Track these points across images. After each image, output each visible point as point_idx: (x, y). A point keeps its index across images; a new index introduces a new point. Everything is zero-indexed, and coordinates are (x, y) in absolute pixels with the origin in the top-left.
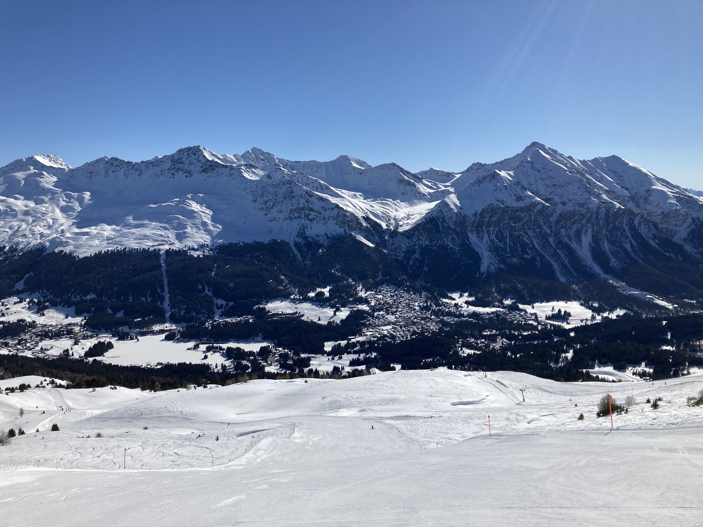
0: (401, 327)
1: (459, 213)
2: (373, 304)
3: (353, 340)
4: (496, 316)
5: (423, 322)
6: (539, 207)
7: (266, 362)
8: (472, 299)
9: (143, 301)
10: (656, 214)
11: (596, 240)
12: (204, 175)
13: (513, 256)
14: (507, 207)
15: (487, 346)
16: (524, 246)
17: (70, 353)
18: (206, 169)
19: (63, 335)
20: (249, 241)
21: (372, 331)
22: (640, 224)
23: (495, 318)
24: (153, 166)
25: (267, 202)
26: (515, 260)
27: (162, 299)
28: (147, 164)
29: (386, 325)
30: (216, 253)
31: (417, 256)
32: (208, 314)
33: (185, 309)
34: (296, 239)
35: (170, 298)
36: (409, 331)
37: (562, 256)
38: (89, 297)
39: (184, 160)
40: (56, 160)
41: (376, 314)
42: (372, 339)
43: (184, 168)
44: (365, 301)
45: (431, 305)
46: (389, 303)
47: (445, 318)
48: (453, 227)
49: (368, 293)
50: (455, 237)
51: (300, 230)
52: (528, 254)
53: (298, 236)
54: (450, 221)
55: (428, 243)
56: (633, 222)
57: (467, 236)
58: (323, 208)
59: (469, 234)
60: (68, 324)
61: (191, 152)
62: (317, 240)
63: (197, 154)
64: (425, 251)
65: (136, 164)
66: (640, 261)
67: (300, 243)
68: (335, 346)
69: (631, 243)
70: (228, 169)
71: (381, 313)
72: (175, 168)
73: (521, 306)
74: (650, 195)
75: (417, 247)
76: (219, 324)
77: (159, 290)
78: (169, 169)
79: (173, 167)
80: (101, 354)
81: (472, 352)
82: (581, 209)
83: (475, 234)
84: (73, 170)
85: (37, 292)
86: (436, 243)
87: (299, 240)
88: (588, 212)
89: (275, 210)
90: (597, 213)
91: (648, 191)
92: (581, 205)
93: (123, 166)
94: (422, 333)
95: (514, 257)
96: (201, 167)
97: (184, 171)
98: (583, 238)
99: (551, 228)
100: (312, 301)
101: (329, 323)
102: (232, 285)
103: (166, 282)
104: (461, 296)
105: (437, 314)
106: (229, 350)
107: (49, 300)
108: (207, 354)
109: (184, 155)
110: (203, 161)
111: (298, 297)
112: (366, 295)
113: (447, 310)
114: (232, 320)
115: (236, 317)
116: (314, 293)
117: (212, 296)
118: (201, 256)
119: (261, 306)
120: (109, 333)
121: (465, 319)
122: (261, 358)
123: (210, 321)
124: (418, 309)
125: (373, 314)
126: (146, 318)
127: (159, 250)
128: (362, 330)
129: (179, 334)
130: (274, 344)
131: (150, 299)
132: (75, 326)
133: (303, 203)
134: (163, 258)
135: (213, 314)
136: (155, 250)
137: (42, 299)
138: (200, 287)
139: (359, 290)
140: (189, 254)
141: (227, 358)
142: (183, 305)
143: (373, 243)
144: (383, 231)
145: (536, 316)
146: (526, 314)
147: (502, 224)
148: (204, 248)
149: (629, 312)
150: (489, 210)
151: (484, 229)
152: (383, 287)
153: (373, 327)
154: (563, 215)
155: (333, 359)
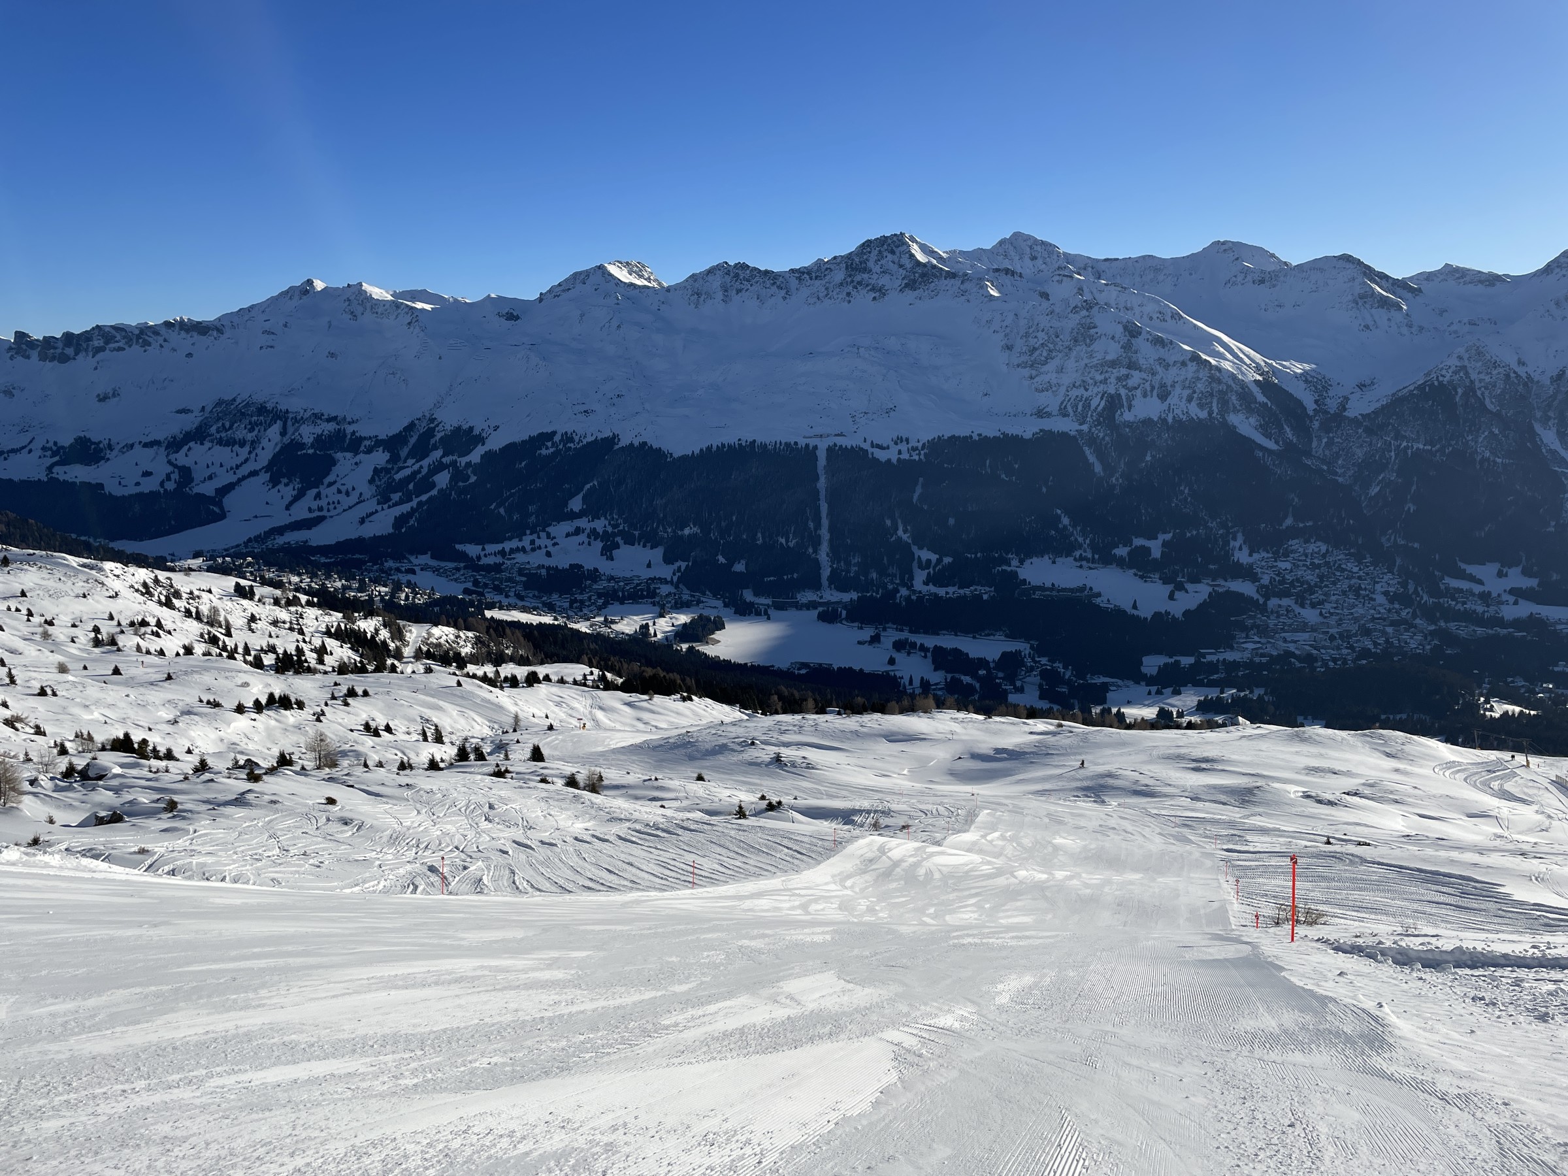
0: (1332, 639)
1: (1512, 375)
2: (1265, 580)
3: (1209, 658)
5: (1390, 630)
7: (1013, 683)
8: (1532, 583)
9: (781, 543)
12: (910, 295)
17: (652, 631)
18: (914, 281)
19: (643, 597)
20: (991, 433)
21: (1259, 642)
24: (811, 279)
25: (1035, 349)
27: (817, 543)
28: (800, 274)
29: (1295, 631)
30: (922, 457)
31: (1391, 475)
32: (902, 579)
33: (858, 564)
34: (1094, 430)
35: (831, 541)
36: (1352, 648)
38: (687, 531)
39: (871, 264)
40: (641, 270)
41: (1273, 602)
42: (1257, 660)
43: (870, 281)
44: (1248, 573)
45: (1416, 592)
46: (1306, 582)
47: (1451, 625)
48: (1492, 408)
49: (1256, 556)
50: (1497, 432)
51: (1104, 410)
53: (1099, 424)
54: (1486, 395)
55: (1421, 446)
57: (1533, 434)
58: (1161, 361)
59: (1538, 428)
60: (650, 579)
61: (885, 247)
62: (1141, 433)
63: (897, 251)
64: (1412, 464)
65: (779, 275)
67: (1103, 438)
68: (1166, 665)
70: (957, 282)
71: (1285, 602)
72: (852, 281)
75: (1393, 454)
76: (921, 599)
77: (811, 525)
78: (841, 284)
79: (849, 280)
80: (703, 639)
81: (1515, 710)
83: (1554, 428)
84: (668, 289)
85: (603, 518)
87: (1103, 432)
89: (1052, 366)
93: (757, 279)
94: (1387, 655)
96: (903, 279)
97: (869, 288)
100: (1121, 563)
101: (1157, 615)
102: (951, 521)
103: (824, 508)
104: (1500, 574)
105: (1430, 614)
106: (938, 650)
107: (621, 533)
108: (896, 655)
109: (872, 255)
110: (908, 265)
111: (1090, 556)
112: (1251, 560)
113: (1459, 606)
114: (947, 593)
115: (955, 588)
116: (1127, 549)
117: (910, 541)
118: (894, 461)
119: (1009, 569)
120: (719, 599)
121: (1505, 631)
122: (1001, 675)
123: (904, 592)
124: (1380, 599)
125: (1265, 603)
126: (785, 577)
127: (816, 447)
128: (1234, 637)
129: (844, 613)
130: (1032, 647)
131: (794, 541)
132: (661, 583)
133: (1114, 351)
134: (822, 461)
135: (912, 578)
136: (807, 445)
137: (610, 529)
138: (888, 523)
139: (1234, 547)
140: (870, 456)
141: (933, 667)
142: (854, 557)
143: (1276, 443)
144: (1308, 416)
148: (900, 446)
152: (1295, 544)
153: (1261, 632)
155: (1159, 693)
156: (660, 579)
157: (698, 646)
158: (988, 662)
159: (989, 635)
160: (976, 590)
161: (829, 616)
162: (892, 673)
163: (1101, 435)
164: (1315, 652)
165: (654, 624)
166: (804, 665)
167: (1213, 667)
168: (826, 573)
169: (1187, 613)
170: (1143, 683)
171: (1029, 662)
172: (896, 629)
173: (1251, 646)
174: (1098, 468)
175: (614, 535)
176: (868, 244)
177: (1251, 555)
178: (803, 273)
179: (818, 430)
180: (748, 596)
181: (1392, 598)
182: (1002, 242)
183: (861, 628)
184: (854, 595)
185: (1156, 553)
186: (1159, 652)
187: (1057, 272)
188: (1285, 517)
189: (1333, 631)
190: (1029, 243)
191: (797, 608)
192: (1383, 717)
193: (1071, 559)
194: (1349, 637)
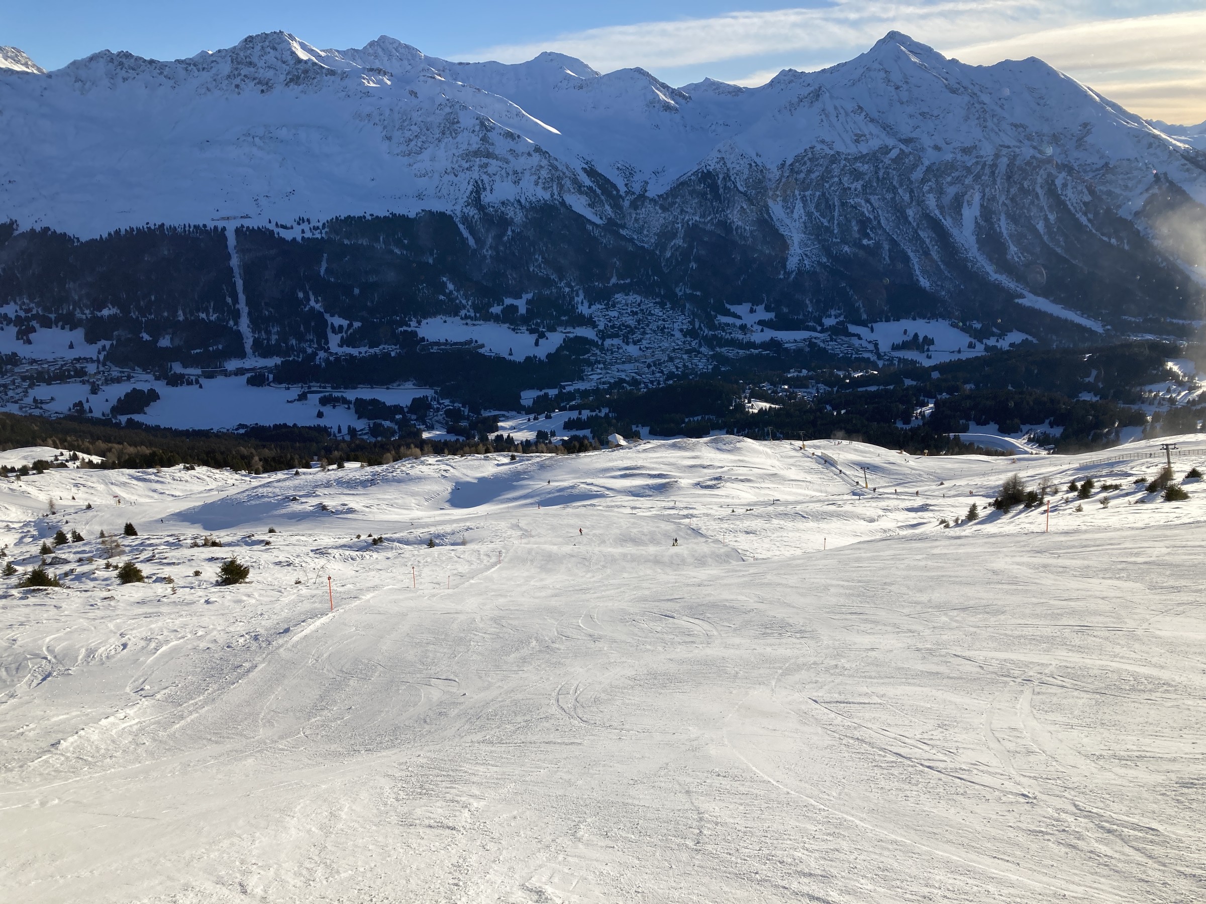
0: (649, 366)
1: (754, 164)
2: (601, 327)
3: (568, 389)
4: (809, 346)
5: (685, 357)
6: (894, 154)
7: (424, 423)
8: (771, 316)
9: (203, 319)
10: (1095, 166)
11: (987, 213)
12: (295, 89)
13: (844, 241)
14: (838, 153)
15: (792, 396)
16: (864, 223)
17: (86, 407)
18: (298, 77)
19: (70, 377)
20: (382, 213)
21: (601, 374)
22: (1065, 185)
23: (807, 349)
24: (199, 71)
25: (410, 140)
26: (846, 249)
27: (236, 315)
28: (187, 65)
29: (624, 363)
30: (324, 235)
31: (679, 241)
32: (319, 343)
33: (278, 333)
34: (465, 210)
35: (249, 314)
36: (662, 372)
37: (927, 241)
38: (106, 312)
39: (255, 59)
40: (17, 56)
41: (608, 342)
42: (601, 387)
43: (256, 75)
44: (589, 322)
45: (700, 328)
46: (628, 326)
47: (723, 350)
48: (741, 189)
49: (593, 307)
50: (745, 207)
51: (471, 193)
52: (870, 239)
53: (468, 205)
54: (737, 179)
55: (697, 218)
56: (1053, 181)
57: (767, 207)
58: (512, 151)
59: (770, 203)
60: (75, 359)
61: (267, 43)
62: (502, 212)
63: (279, 47)
64: (693, 232)
65: (165, 65)
66: (1059, 250)
67: (473, 217)
68: (538, 397)
69: (1046, 219)
70: (337, 79)
71: (616, 341)
72: (239, 74)
73: (853, 329)
74: (1088, 132)
75: (680, 225)
76: (338, 359)
77: (229, 300)
78: (229, 76)
79: (236, 73)
80: (140, 411)
81: (766, 405)
82: (966, 158)
83: (781, 203)
84: (49, 76)
85: (12, 303)
86: (712, 219)
87: (472, 212)
88: (977, 163)
89: (426, 155)
90: (994, 166)
91: (1085, 125)
92: (966, 151)
93: (143, 69)
94: (684, 375)
95: (846, 243)
96: (287, 74)
97: (257, 80)
98: (965, 209)
99: (911, 191)
100: (496, 319)
101: (528, 359)
102: (357, 291)
103: (240, 284)
104: (752, 311)
105: (711, 342)
106: (359, 403)
107: (34, 317)
108: (323, 409)
109: (255, 50)
110: (292, 62)
111: (473, 315)
112: (590, 311)
113: (728, 336)
114: (360, 353)
115: (366, 348)
116: (501, 308)
117: (322, 310)
118: (299, 239)
119: (409, 329)
120: (149, 373)
121: (757, 351)
122: (414, 417)
123: (322, 354)
124: (678, 335)
125: (603, 344)
126: (211, 349)
127: (224, 229)
128: (583, 371)
129: (271, 376)
130: (436, 392)
131: (215, 316)
132: (87, 362)
133: (475, 143)
134: (232, 241)
135: (327, 342)
136: (216, 228)
137: (22, 314)
138: (301, 295)
139: (577, 303)
140: (276, 236)
141: (357, 416)
142: (273, 326)
143: (601, 218)
144: (621, 196)
145: (876, 345)
146: (860, 342)
147: (827, 185)
148: (303, 226)
149: (1030, 338)
150: (806, 159)
151: (797, 192)
152: (619, 297)
153: (602, 366)
154: (935, 168)
155: (536, 419)
156: (85, 359)
157: (137, 417)
158: (402, 408)
159: (399, 385)
160: (384, 348)
161: (257, 380)
162: (322, 425)
163: (471, 214)
164: (638, 377)
165: (88, 401)
166: (241, 426)
167: (571, 396)
168: (248, 343)
169: (549, 356)
170: (523, 413)
171: (435, 404)
172: (320, 387)
173: (595, 377)
174: (471, 242)
175: (28, 319)
176: (250, 40)
177: (590, 307)
178: (190, 64)
179: (224, 213)
180: (177, 368)
181: (686, 333)
182: (372, 44)
183: (288, 388)
184: (277, 360)
185: (522, 310)
186: (532, 388)
187: (422, 74)
188: (612, 277)
189: (649, 361)
190: (395, 45)
191: (226, 376)
192: (687, 420)
193: (458, 318)
194: (660, 364)
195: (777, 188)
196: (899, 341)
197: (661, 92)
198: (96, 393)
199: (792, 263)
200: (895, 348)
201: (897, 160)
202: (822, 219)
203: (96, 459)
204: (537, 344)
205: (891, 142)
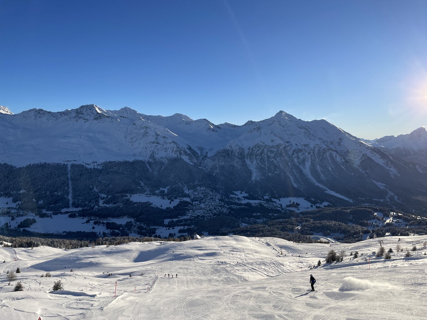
0: (208, 211)
1: (240, 148)
2: (192, 198)
3: (180, 218)
5: (220, 208)
6: (283, 146)
8: (247, 195)
9: (56, 194)
10: (344, 151)
11: (313, 164)
12: (96, 121)
13: (269, 172)
14: (266, 145)
15: (255, 221)
16: (275, 167)
17: (9, 225)
18: (97, 118)
19: (5, 214)
20: (121, 160)
21: (192, 213)
22: (336, 156)
23: (259, 206)
24: (64, 115)
25: (132, 138)
26: (270, 174)
27: (68, 193)
29: (199, 210)
30: (101, 167)
31: (218, 171)
32: (96, 203)
33: (82, 199)
34: (149, 160)
35: (73, 193)
36: (212, 213)
37: (295, 173)
39: (84, 112)
40: (4, 109)
41: (194, 203)
42: (191, 218)
43: (84, 117)
44: (188, 196)
45: (224, 198)
46: (201, 197)
47: (232, 206)
48: (237, 155)
50: (238, 161)
51: (151, 154)
52: (277, 171)
53: (150, 158)
54: (235, 152)
55: (223, 164)
56: (332, 155)
58: (165, 142)
59: (246, 160)
60: (8, 208)
61: (88, 108)
62: (161, 161)
63: (92, 109)
64: (222, 168)
65: (54, 113)
66: (336, 176)
68: (170, 221)
69: (331, 167)
70: (110, 119)
71: (197, 202)
72: (78, 117)
73: (273, 200)
74: (341, 141)
75: (218, 166)
76: (102, 208)
77: (66, 188)
78: (74, 117)
80: (28, 226)
81: (246, 225)
82: (305, 148)
83: (249, 160)
84: (15, 115)
86: (228, 164)
88: (309, 149)
89: (137, 143)
90: (314, 150)
91: (340, 139)
92: (305, 145)
93: (46, 114)
94: (220, 214)
96: (94, 117)
97: (83, 119)
98: (306, 163)
99: (289, 157)
100: (157, 195)
101: (167, 208)
103: (70, 183)
104: (241, 193)
105: (229, 203)
106: (108, 223)
108: (95, 226)
109: (84, 110)
110: (95, 113)
111: (149, 193)
112: (189, 192)
113: (233, 201)
114: (110, 206)
115: (112, 205)
116: (159, 191)
117: (98, 192)
118: (92, 168)
119: (127, 198)
120: (33, 213)
121: (243, 207)
122: (126, 228)
123: (96, 207)
124: (217, 201)
125: (192, 203)
126: (57, 205)
127: (67, 164)
128: (186, 213)
129: (77, 214)
130: (135, 220)
131: (60, 193)
132: (12, 209)
133: (153, 139)
134: (69, 168)
135: (99, 202)
136: (64, 164)
138: (91, 186)
139: (184, 189)
140: (85, 167)
141: (106, 228)
143: (193, 163)
144: (199, 156)
145: (281, 205)
146: (276, 204)
147: (263, 155)
148: (94, 164)
149: (330, 204)
150: (256, 147)
151: (254, 157)
152: (198, 188)
153: (192, 211)
154: (296, 150)
155: (169, 229)
156: (11, 208)
157: (27, 229)
158: (123, 225)
159: (122, 217)
160: (118, 205)
161: (72, 215)
162: (94, 231)
163: (151, 161)
164: (204, 215)
165: (10, 223)
166: (64, 232)
167: (181, 221)
168: (71, 202)
169: (174, 207)
170: (165, 227)
171: (134, 224)
172: (94, 218)
173: (190, 214)
174: (150, 170)
176: (83, 106)
178: (62, 113)
179: (67, 159)
180: (44, 211)
181: (220, 200)
182: (122, 109)
183: (83, 219)
184: (80, 209)
185: (166, 192)
186: (168, 218)
187: (137, 118)
188: (196, 181)
189: (208, 209)
190: (129, 110)
191: (61, 214)
192: (220, 230)
193: (144, 194)
194: (211, 210)
195: (248, 155)
196: (288, 204)
197: (212, 126)
198: (13, 220)
199: (253, 178)
200: (287, 206)
201: (284, 148)
202: (262, 165)
203: (10, 244)
204: (170, 203)
205: (282, 142)
